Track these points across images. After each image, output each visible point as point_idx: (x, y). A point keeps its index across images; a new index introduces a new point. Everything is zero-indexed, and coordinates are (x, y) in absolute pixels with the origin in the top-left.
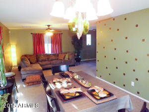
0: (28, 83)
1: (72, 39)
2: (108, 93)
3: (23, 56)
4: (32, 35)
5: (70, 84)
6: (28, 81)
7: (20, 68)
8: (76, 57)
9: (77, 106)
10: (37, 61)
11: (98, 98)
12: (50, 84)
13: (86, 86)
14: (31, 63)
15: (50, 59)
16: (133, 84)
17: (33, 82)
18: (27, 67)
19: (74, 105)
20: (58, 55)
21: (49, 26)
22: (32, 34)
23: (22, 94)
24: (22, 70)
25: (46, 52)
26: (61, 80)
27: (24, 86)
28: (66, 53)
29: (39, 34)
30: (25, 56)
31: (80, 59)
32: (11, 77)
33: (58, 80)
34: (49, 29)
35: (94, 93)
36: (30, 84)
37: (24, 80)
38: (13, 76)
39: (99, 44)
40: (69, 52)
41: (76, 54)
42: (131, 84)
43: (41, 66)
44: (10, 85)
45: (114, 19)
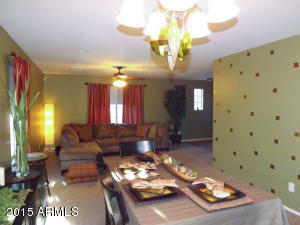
0: (72, 178)
1: (166, 97)
2: (233, 192)
3: (66, 126)
4: (86, 86)
5: (154, 174)
6: (71, 173)
7: (58, 149)
8: (171, 133)
9: (165, 213)
10: (94, 138)
11: (211, 200)
12: (113, 173)
13: (186, 177)
14: (81, 140)
15: (119, 135)
16: (291, 187)
17: (82, 178)
18: (72, 146)
19: (158, 211)
20: (135, 128)
21: (120, 68)
22: (87, 84)
23: (57, 199)
24: (62, 151)
25: (113, 121)
26: (135, 166)
27: (64, 184)
28: (152, 124)
29: (100, 85)
30: (71, 125)
31: (180, 137)
32: (39, 161)
33: (131, 165)
34: (120, 74)
35: (203, 191)
36: (75, 180)
37: (64, 172)
38: (43, 160)
39: (218, 104)
40: (157, 123)
41: (172, 127)
42: (288, 188)
43: (101, 147)
44: (35, 174)
45: (249, 54)
